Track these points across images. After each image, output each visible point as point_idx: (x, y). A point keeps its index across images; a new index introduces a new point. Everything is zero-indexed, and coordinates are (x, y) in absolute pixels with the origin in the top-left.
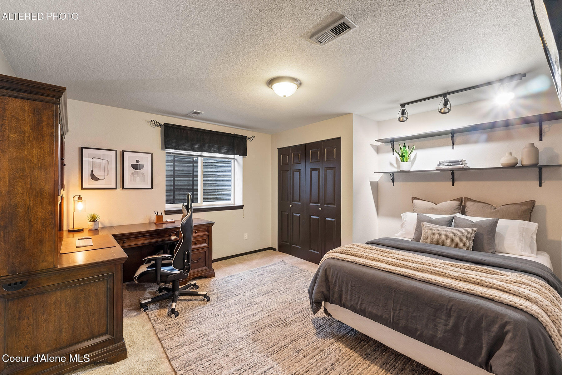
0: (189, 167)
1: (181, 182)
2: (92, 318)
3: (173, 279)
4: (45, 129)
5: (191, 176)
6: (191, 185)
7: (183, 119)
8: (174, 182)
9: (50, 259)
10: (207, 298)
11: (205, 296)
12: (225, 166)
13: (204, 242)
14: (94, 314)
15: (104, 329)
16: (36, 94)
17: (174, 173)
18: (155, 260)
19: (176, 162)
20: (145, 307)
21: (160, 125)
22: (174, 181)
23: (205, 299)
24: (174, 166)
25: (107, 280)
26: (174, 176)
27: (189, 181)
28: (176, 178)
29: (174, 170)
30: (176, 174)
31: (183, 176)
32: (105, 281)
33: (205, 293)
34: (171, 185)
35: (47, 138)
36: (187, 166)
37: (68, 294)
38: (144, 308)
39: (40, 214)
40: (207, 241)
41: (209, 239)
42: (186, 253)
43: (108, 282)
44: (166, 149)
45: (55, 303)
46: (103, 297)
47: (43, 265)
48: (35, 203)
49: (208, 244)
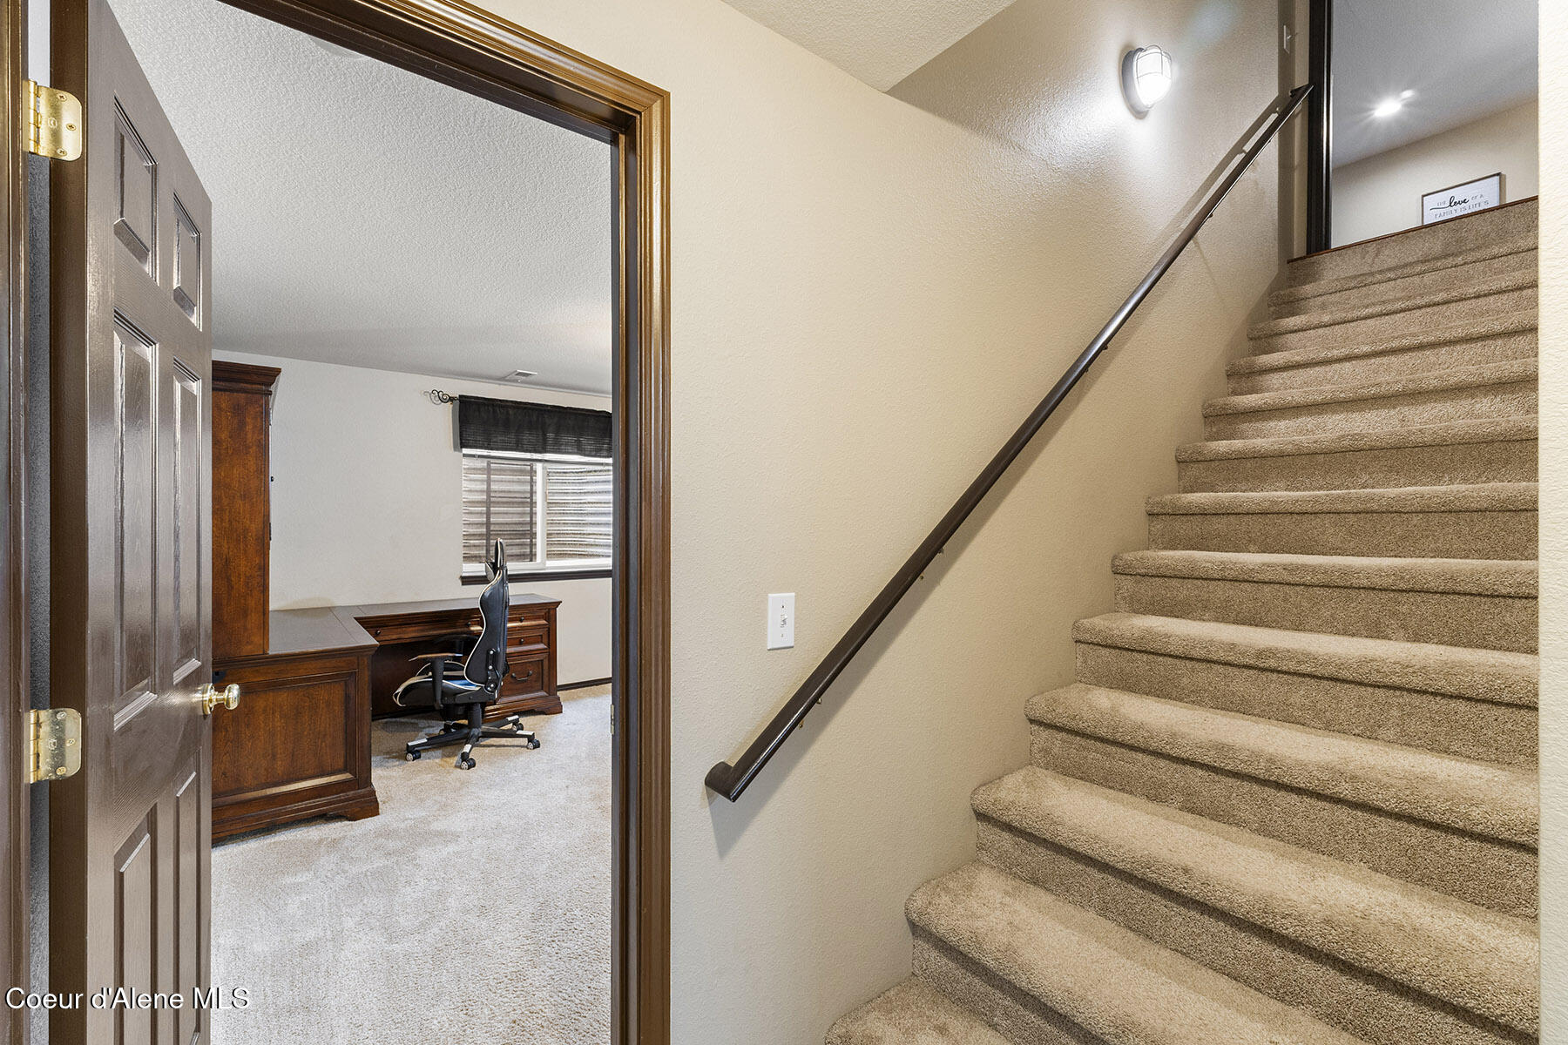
0: (524, 482)
1: (504, 516)
2: (322, 742)
3: (467, 701)
4: (249, 436)
5: (527, 502)
6: (526, 524)
7: (500, 384)
8: (488, 518)
9: (257, 639)
10: (534, 742)
11: (531, 738)
12: (599, 482)
13: (539, 640)
14: (325, 735)
15: (340, 763)
16: (236, 382)
17: (489, 496)
18: (433, 661)
19: (492, 472)
20: (416, 753)
21: (451, 399)
22: (488, 514)
23: (531, 745)
24: (489, 482)
25: (346, 682)
26: (488, 503)
27: (523, 514)
28: (492, 509)
29: (488, 491)
30: (492, 499)
31: (507, 503)
32: (342, 683)
33: (531, 733)
34: (483, 524)
35: (253, 450)
36: (519, 482)
37: (284, 698)
38: (412, 753)
39: (243, 569)
40: (545, 640)
41: (549, 635)
42: (492, 652)
43: (346, 685)
44: (463, 449)
45: (265, 711)
46: (338, 709)
47: (247, 650)
48: (235, 551)
49: (549, 645)
